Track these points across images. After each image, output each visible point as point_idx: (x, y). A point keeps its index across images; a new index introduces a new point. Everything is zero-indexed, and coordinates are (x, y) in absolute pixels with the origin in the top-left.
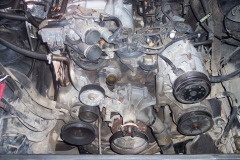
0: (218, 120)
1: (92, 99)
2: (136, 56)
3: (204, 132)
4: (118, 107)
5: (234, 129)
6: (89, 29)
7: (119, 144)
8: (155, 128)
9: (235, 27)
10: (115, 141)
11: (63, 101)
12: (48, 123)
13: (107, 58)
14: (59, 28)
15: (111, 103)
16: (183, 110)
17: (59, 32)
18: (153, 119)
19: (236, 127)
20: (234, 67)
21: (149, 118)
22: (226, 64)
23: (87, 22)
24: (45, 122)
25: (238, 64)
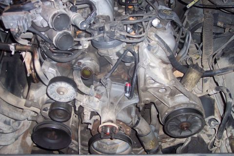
1: (61, 93)
2: (114, 46)
3: (195, 134)
4: (96, 105)
5: (229, 129)
6: (56, 12)
7: (100, 149)
8: (140, 130)
9: (228, 20)
10: (95, 144)
11: (33, 98)
13: (80, 47)
15: (88, 101)
16: (169, 108)
17: (22, 16)
18: (137, 119)
19: (231, 127)
20: (227, 61)
21: (132, 118)
22: (219, 59)
23: (54, 4)
24: (16, 124)
25: (232, 58)
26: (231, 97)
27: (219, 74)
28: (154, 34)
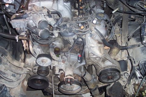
0: (125, 73)
1: (44, 62)
2: (72, 36)
3: (116, 81)
4: (62, 66)
5: (134, 79)
6: (40, 20)
7: (64, 88)
8: (86, 79)
10: (62, 86)
11: (28, 63)
12: (20, 76)
13: (54, 37)
14: (22, 20)
15: (58, 64)
16: (102, 68)
17: (22, 22)
18: (84, 73)
19: (135, 78)
20: (135, 40)
21: (82, 73)
22: (131, 38)
23: (39, 15)
25: (138, 38)
26: (135, 63)
27: (130, 48)
28: (94, 27)
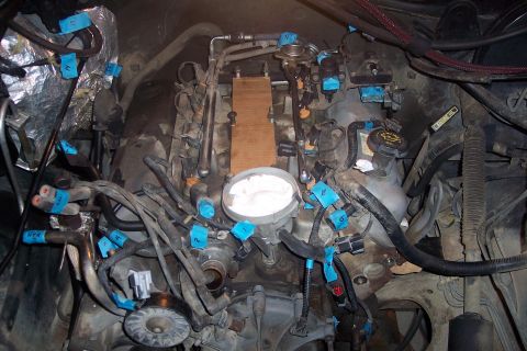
1: (158, 330)
4: (229, 345)
15: (212, 337)
27: (503, 270)
28: (356, 185)
